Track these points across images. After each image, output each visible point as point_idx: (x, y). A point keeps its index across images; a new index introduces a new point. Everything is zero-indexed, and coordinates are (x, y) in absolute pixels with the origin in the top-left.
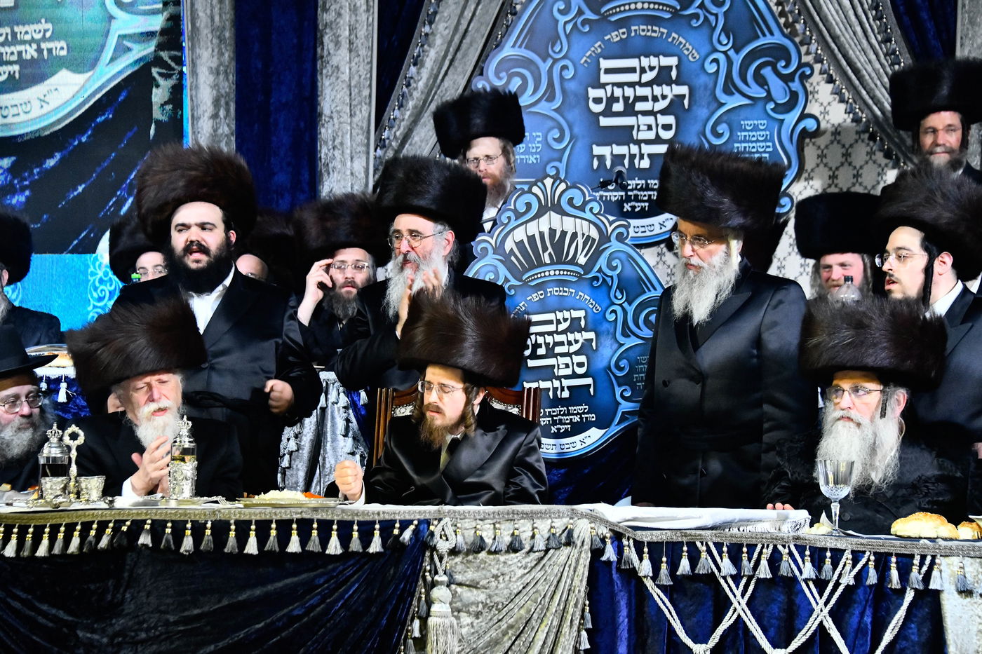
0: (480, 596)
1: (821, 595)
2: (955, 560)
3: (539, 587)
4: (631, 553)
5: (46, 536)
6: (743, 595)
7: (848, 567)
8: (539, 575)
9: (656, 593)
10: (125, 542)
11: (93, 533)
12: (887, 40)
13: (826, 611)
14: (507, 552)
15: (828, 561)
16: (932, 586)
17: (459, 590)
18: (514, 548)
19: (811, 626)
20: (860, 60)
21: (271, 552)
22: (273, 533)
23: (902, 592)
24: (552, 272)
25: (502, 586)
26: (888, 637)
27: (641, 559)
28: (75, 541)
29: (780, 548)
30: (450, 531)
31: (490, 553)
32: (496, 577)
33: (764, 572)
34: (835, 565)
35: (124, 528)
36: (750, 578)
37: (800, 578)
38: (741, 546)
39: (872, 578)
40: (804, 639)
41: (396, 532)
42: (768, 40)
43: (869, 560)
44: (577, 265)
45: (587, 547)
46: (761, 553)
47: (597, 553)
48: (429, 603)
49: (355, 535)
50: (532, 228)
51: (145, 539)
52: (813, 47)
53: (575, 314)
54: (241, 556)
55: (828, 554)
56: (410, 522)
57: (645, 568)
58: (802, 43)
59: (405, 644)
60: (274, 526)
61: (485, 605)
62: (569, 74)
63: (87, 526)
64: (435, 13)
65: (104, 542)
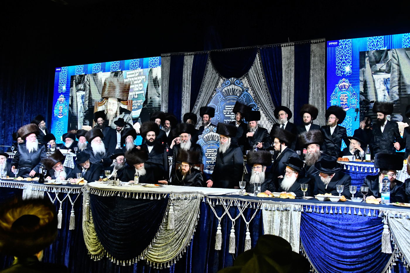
0: (179, 208)
1: (241, 210)
2: (265, 204)
3: (190, 206)
4: (208, 200)
5: (104, 193)
6: (227, 209)
7: (246, 204)
8: (190, 204)
9: (212, 208)
10: (115, 195)
11: (111, 193)
12: (271, 104)
13: (242, 212)
14: (184, 200)
15: (243, 203)
16: (261, 209)
17: (175, 207)
18: (185, 199)
19: (239, 215)
20: (267, 107)
21: (140, 199)
22: (141, 195)
23: (255, 210)
24: (212, 142)
25: (183, 206)
26: (252, 218)
27: (210, 201)
28: (109, 194)
29: (234, 200)
30: (173, 196)
31: (181, 200)
32: (182, 204)
33: (231, 205)
34: (244, 204)
35: (116, 193)
36: (229, 206)
37: (238, 206)
38: (228, 200)
39: (251, 207)
40: (238, 218)
41: (163, 196)
42: (252, 103)
43: (250, 203)
44: (216, 141)
45: (199, 199)
46: (231, 201)
47: (201, 200)
48: (169, 209)
49: (156, 196)
50: (208, 134)
51: (119, 195)
52: (259, 105)
53: (215, 149)
54: (135, 199)
55: (243, 202)
56: (166, 194)
57: (210, 203)
58: (258, 104)
59: (165, 216)
60: (141, 194)
61: (180, 210)
62: (220, 108)
63: (110, 192)
64: (199, 98)
65: (112, 195)
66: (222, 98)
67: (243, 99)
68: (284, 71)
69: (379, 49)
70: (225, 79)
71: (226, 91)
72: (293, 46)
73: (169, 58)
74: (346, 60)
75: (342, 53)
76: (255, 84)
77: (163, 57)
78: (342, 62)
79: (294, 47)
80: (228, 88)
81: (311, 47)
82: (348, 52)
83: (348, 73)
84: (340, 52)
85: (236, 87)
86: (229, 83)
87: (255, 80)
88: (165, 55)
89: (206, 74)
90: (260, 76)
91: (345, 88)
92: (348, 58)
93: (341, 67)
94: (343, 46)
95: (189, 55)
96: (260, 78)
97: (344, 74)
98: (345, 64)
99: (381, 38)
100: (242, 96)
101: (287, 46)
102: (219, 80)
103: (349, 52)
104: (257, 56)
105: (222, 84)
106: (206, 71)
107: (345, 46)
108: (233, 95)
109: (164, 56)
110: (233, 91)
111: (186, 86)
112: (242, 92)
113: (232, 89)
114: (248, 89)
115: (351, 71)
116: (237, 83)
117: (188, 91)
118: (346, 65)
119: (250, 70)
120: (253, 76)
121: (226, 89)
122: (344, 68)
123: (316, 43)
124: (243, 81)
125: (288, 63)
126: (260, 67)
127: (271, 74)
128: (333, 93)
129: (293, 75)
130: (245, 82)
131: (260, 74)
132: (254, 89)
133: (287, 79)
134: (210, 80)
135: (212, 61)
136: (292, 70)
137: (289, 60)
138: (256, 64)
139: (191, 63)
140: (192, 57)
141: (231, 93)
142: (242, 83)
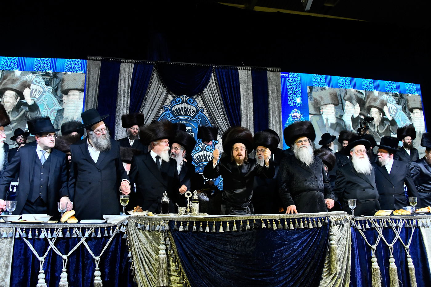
1: (397, 231)
2: (421, 219)
6: (381, 231)
9: (362, 233)
13: (399, 235)
16: (418, 226)
19: (396, 238)
27: (358, 225)
29: (387, 219)
35: (254, 222)
37: (393, 227)
38: (380, 220)
39: (407, 225)
41: (323, 220)
46: (383, 221)
49: (315, 222)
50: (200, 154)
51: (264, 226)
54: (290, 230)
57: (359, 227)
59: (326, 254)
60: (296, 220)
63: (238, 222)
66: (172, 117)
67: (198, 121)
68: (242, 94)
70: (175, 96)
71: (176, 109)
72: (250, 70)
73: (99, 62)
74: (296, 91)
75: (292, 85)
76: (212, 105)
77: (90, 60)
78: (293, 93)
79: (250, 71)
80: (180, 106)
81: (268, 75)
83: (299, 104)
84: (290, 84)
85: (189, 106)
86: (181, 101)
87: (210, 100)
88: (93, 58)
89: (150, 88)
90: (216, 96)
91: (297, 118)
92: (298, 90)
93: (292, 98)
94: (293, 78)
95: (128, 62)
96: (217, 99)
97: (295, 105)
98: (296, 96)
99: (323, 77)
100: (197, 117)
101: (244, 69)
102: (166, 96)
103: (298, 85)
104: (212, 75)
105: (171, 102)
106: (151, 83)
107: (295, 79)
108: (186, 115)
109: (92, 60)
110: (186, 110)
111: (122, 99)
112: (196, 112)
113: (185, 108)
114: (204, 109)
115: (301, 103)
116: (190, 101)
117: (125, 106)
118: (297, 96)
119: (205, 89)
120: (209, 96)
121: (176, 107)
122: (295, 99)
123: (272, 71)
124: (198, 101)
125: (245, 87)
126: (216, 87)
127: (228, 97)
128: (287, 122)
129: (251, 99)
130: (200, 102)
131: (216, 95)
132: (209, 110)
133: (245, 103)
134: (155, 95)
135: (158, 73)
136: (250, 95)
137: (246, 84)
138: (211, 83)
139: (131, 72)
140: (131, 65)
141: (183, 113)
142: (196, 103)
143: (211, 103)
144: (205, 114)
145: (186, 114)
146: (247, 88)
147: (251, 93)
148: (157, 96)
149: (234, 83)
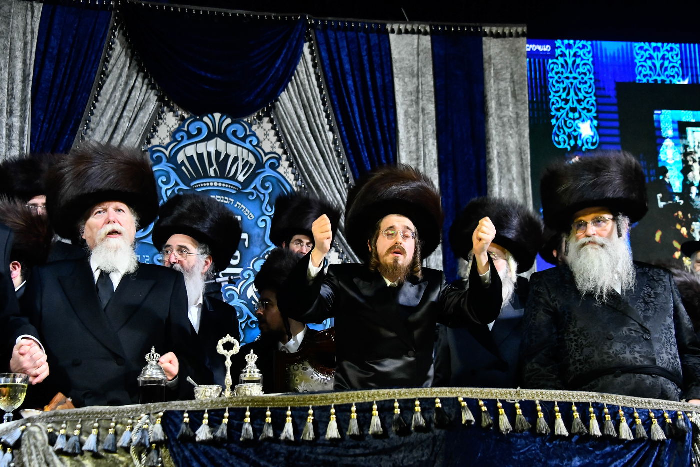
66: (177, 184)
67: (262, 196)
68: (403, 112)
69: (671, 81)
70: (186, 116)
71: (190, 159)
72: (426, 33)
74: (579, 101)
75: (565, 80)
76: (305, 146)
78: (568, 107)
79: (429, 37)
80: (202, 148)
81: (484, 47)
82: (583, 78)
83: (587, 143)
84: (560, 77)
85: (232, 150)
86: (205, 133)
87: (301, 129)
89: (101, 87)
90: (317, 118)
92: (585, 97)
93: (566, 121)
94: (567, 59)
96: (321, 127)
97: (576, 145)
98: (577, 115)
99: (672, 49)
100: (257, 182)
101: (407, 32)
102: (157, 117)
103: (586, 78)
104: (306, 50)
105: (173, 135)
106: (103, 73)
107: (574, 62)
108: (223, 176)
110: (222, 162)
112: (257, 168)
113: (218, 153)
114: (279, 159)
115: (597, 138)
116: (235, 133)
118: (581, 116)
119: (284, 95)
120: (295, 116)
121: (191, 151)
122: (575, 125)
123: (497, 35)
124: (260, 133)
125: (411, 87)
126: (318, 90)
127: (358, 120)
129: (431, 127)
130: (267, 135)
131: (319, 115)
132: (298, 163)
133: (413, 139)
134: (120, 111)
135: (127, 40)
136: (428, 113)
137: (415, 80)
138: (303, 76)
139: (33, 32)
140: (33, 7)
141: (212, 170)
142: (254, 138)
143: (302, 140)
144: (283, 173)
145: (222, 172)
146: (418, 91)
147: (431, 108)
148: (125, 113)
149: (378, 75)
